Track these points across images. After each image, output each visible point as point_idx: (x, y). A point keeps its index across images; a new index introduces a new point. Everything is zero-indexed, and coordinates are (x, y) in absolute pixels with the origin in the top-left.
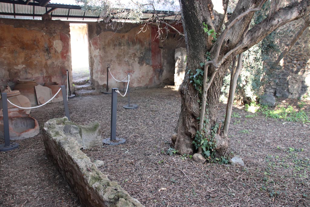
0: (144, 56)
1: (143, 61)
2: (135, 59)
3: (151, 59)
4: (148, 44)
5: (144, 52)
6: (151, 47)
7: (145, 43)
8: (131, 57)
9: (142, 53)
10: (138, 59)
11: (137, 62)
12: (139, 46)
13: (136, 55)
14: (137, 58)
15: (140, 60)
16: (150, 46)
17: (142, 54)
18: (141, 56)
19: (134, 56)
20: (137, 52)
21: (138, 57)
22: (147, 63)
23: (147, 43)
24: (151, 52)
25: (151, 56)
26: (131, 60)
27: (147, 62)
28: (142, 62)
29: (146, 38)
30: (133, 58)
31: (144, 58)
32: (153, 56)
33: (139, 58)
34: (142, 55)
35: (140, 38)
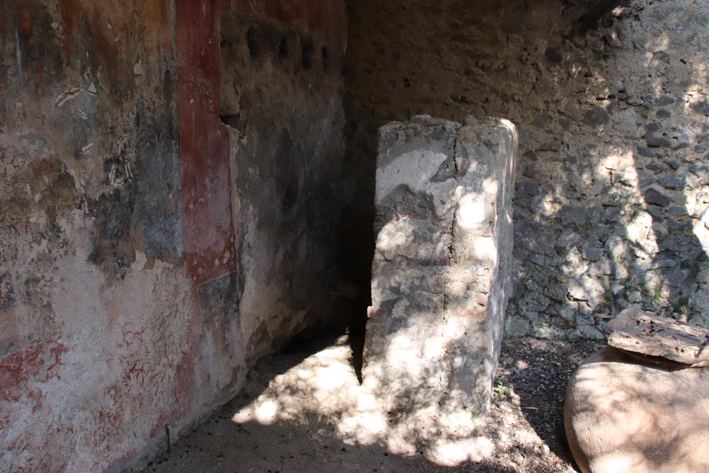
0: (132, 188)
1: (122, 233)
2: (62, 223)
3: (180, 205)
4: (156, 82)
5: (132, 155)
6: (174, 104)
7: (138, 69)
8: (25, 204)
9: (117, 161)
10: (90, 222)
11: (82, 254)
12: (92, 88)
13: (65, 180)
14: (77, 214)
15: (102, 228)
16: (168, 97)
17: (118, 174)
18: (108, 191)
19: (52, 193)
20: (78, 155)
21: (93, 204)
22: (151, 245)
23: (148, 72)
25: (177, 180)
26: (24, 240)
27: (158, 236)
28: (123, 247)
29: (143, 29)
30: (38, 218)
31: (131, 205)
32: (190, 181)
33: (97, 207)
34: (117, 183)
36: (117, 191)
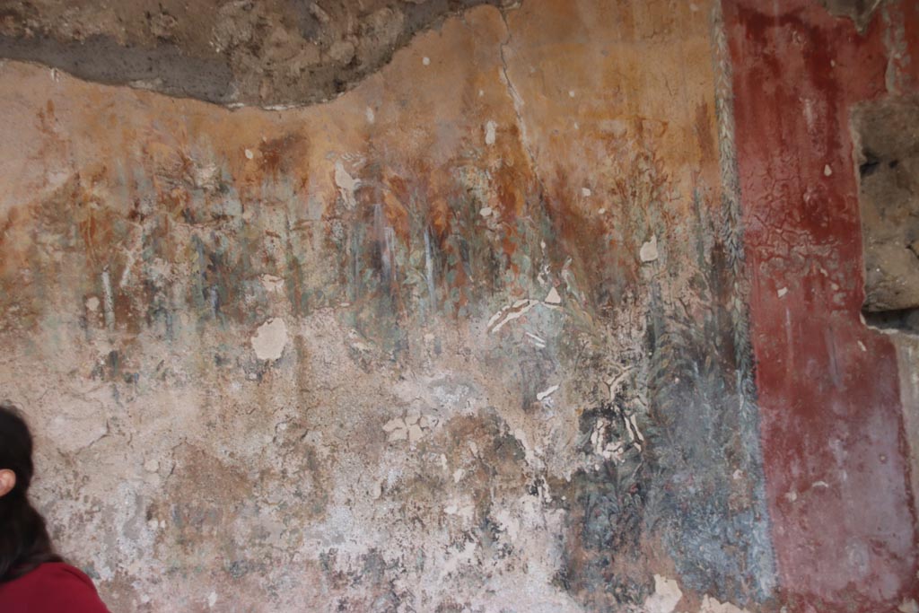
0: (645, 460)
1: (626, 536)
2: (502, 516)
3: (761, 492)
4: (689, 267)
5: (640, 401)
6: (736, 304)
7: (648, 251)
8: (437, 485)
9: (608, 413)
10: (555, 517)
11: (541, 569)
12: (554, 296)
13: (506, 447)
14: (530, 504)
15: (581, 532)
16: (722, 290)
17: (610, 435)
18: (586, 463)
19: (484, 468)
20: (529, 406)
21: (558, 487)
22: (691, 567)
23: (672, 255)
24: (755, 396)
25: (751, 444)
26: (435, 541)
28: (625, 565)
29: (657, 183)
30: (461, 508)
31: (640, 489)
32: (781, 446)
33: (565, 492)
34: (611, 451)
35: (562, 176)
36: (609, 466)
